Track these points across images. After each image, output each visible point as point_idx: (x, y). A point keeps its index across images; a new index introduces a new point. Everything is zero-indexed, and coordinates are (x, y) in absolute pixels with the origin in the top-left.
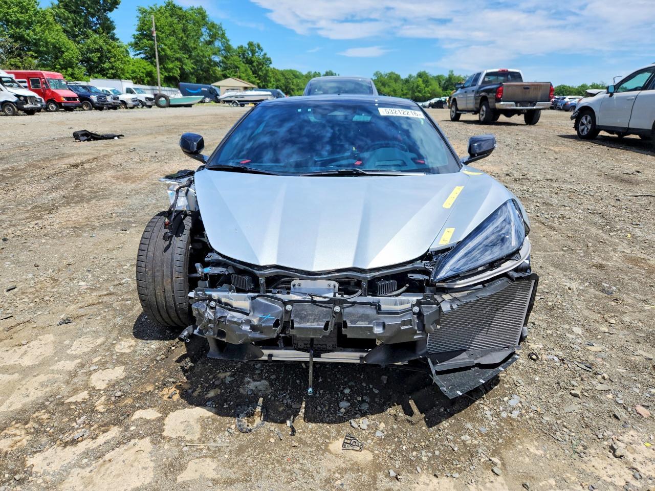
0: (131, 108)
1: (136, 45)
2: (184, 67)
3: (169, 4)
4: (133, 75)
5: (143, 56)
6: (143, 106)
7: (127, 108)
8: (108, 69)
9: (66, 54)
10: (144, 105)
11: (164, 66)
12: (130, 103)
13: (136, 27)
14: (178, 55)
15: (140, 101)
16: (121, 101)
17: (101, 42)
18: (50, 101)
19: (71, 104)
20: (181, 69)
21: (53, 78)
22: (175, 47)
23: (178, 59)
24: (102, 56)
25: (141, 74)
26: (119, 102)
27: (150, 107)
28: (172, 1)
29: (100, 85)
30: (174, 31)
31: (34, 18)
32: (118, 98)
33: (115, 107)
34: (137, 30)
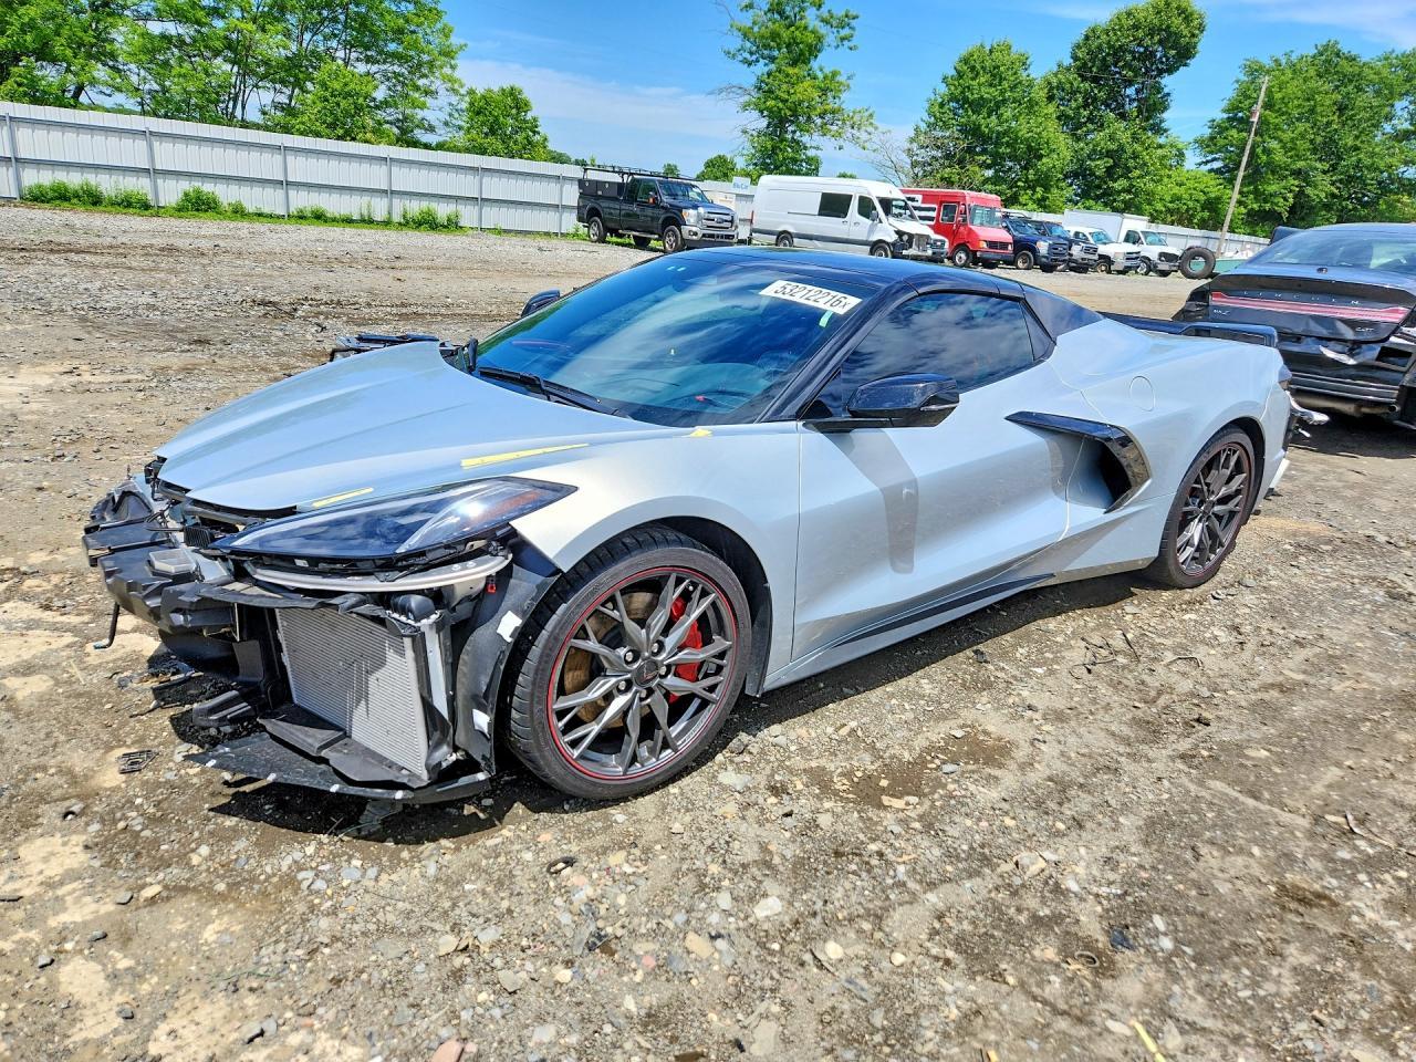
0: (1119, 272)
1: (1208, 144)
2: (1309, 191)
3: (1326, 50)
4: (1170, 205)
5: (1217, 165)
6: (1149, 270)
7: (1109, 272)
8: (1119, 192)
9: (1044, 160)
10: (1151, 268)
11: (1256, 189)
12: (1120, 263)
13: (1224, 104)
14: (1300, 164)
15: (1146, 259)
16: (1101, 256)
17: (1125, 137)
18: (961, 246)
19: (992, 254)
20: (1300, 194)
21: (983, 204)
22: (1303, 145)
23: (1297, 173)
24: (1115, 165)
25: (1191, 204)
26: (1096, 257)
27: (1164, 274)
28: (1336, 43)
29: (1075, 221)
30: (1312, 111)
31: (1008, 94)
32: (1096, 250)
33: (1081, 268)
34: (1224, 111)
